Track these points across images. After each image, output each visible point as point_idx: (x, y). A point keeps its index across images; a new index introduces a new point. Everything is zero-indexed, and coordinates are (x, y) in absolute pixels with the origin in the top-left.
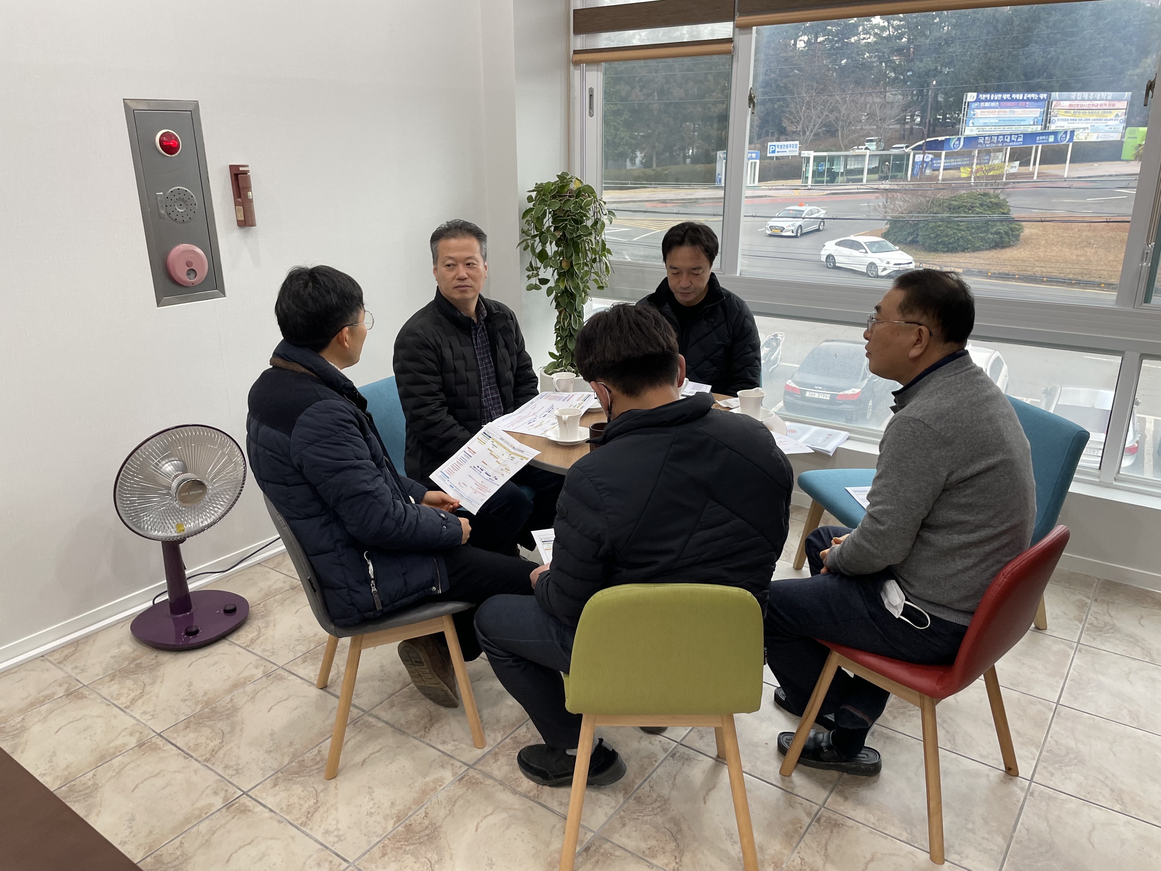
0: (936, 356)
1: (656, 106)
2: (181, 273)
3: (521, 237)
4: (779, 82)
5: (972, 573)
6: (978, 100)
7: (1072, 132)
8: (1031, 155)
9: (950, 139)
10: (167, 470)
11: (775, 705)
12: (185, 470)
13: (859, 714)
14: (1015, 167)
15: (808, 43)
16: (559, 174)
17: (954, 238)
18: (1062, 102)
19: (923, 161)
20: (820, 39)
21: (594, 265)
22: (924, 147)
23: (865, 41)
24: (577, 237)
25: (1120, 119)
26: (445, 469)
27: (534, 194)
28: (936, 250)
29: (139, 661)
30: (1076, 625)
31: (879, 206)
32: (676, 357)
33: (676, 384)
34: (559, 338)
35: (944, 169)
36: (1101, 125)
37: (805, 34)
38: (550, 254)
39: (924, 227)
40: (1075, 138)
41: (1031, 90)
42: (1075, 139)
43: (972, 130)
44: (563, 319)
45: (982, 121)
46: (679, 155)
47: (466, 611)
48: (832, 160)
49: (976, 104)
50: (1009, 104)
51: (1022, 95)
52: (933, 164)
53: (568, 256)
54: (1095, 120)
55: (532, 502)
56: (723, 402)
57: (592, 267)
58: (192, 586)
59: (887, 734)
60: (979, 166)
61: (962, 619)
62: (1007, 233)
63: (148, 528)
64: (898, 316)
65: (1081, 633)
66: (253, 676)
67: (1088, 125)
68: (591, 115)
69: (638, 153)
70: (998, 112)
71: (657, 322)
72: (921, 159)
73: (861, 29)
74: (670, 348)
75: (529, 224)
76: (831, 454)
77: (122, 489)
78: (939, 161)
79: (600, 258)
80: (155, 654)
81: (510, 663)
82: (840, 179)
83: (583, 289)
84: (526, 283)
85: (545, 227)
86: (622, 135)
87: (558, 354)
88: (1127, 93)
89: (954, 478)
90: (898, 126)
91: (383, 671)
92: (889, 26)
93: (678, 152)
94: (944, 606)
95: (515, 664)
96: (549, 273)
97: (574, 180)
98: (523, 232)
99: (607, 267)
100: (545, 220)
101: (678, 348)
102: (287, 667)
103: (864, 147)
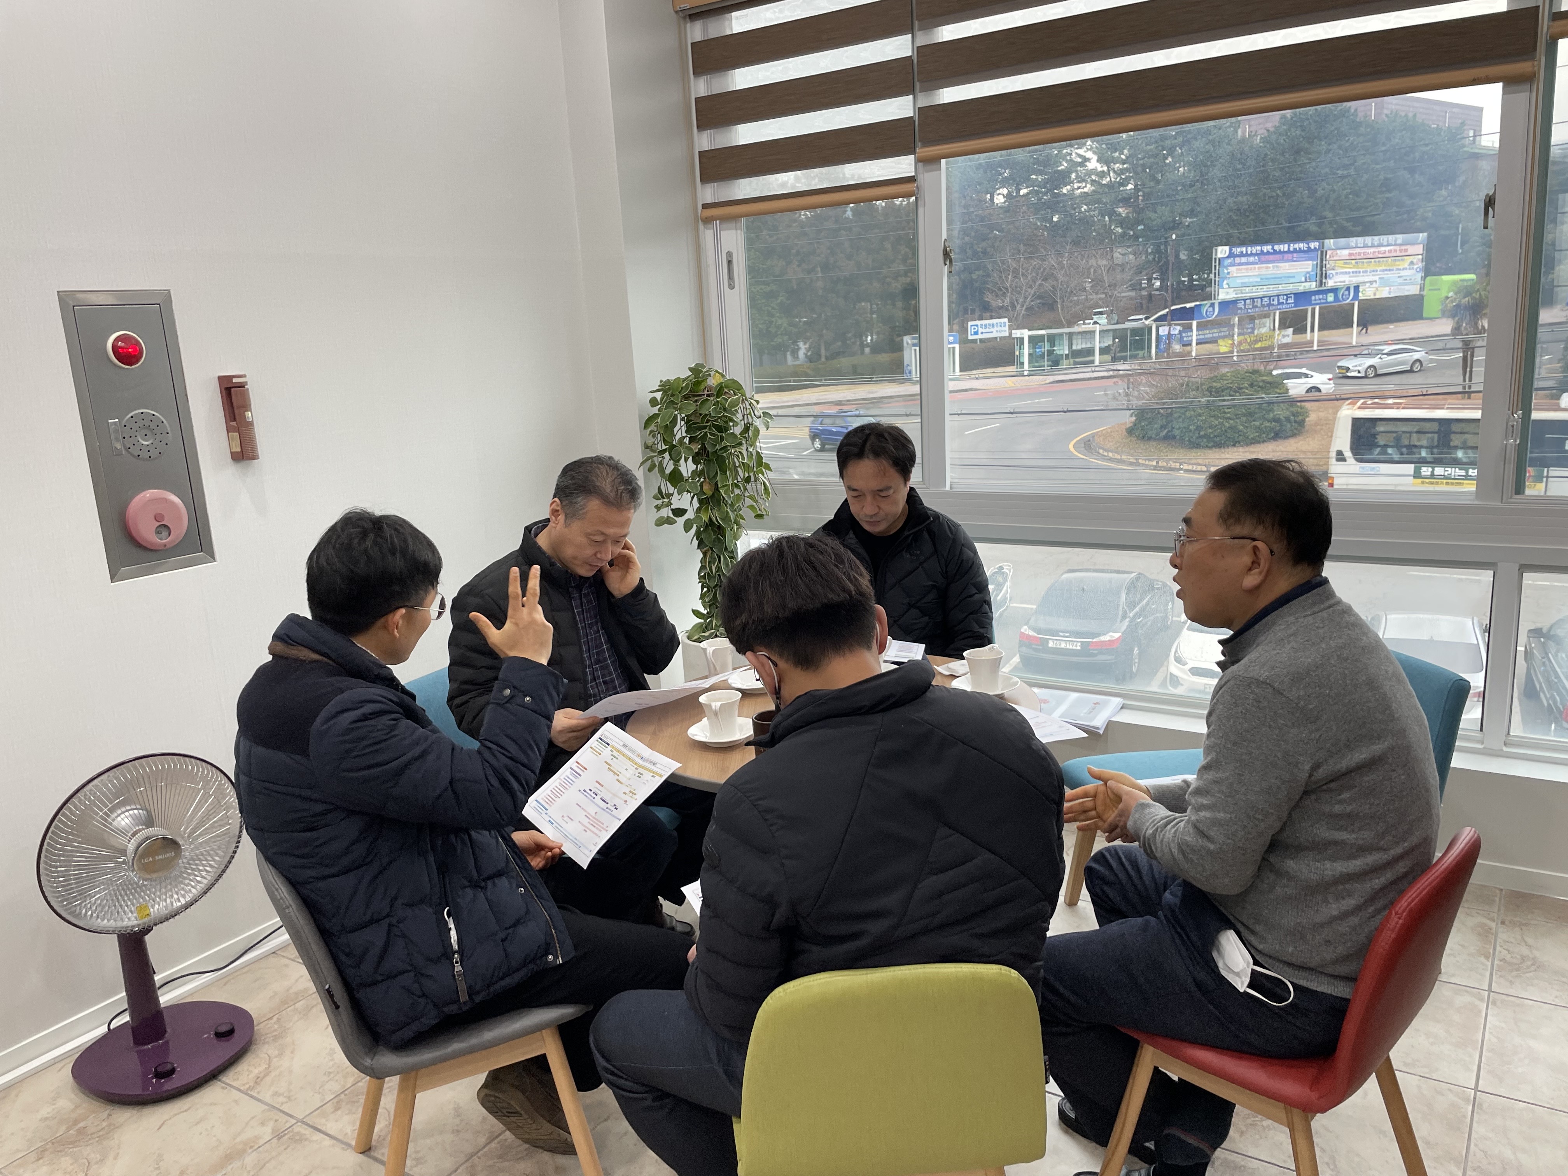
0: (1283, 585)
1: (820, 284)
2: (147, 531)
3: (643, 453)
4: (975, 247)
5: (1354, 920)
6: (1231, 255)
7: (1357, 288)
8: (1306, 320)
9: (1200, 305)
10: (123, 823)
11: (1060, 1125)
12: (149, 822)
13: (1192, 1141)
14: (1288, 336)
15: (1009, 196)
16: (693, 366)
17: (1221, 428)
18: (1339, 251)
19: (1169, 335)
20: (1023, 191)
21: (748, 486)
22: (1169, 317)
23: (1079, 191)
24: (721, 449)
25: (1415, 267)
26: (542, 796)
27: (658, 396)
28: (1197, 446)
29: (82, 1125)
30: (1482, 964)
31: (1120, 394)
32: (871, 607)
33: (875, 647)
34: (705, 589)
35: (1197, 344)
36: (1392, 276)
37: (1003, 187)
38: (685, 474)
39: (1180, 417)
40: (1360, 294)
41: (1298, 239)
42: (1361, 296)
43: (1228, 293)
44: (709, 562)
45: (1239, 281)
46: (854, 343)
47: (577, 1018)
48: (1052, 339)
49: (1230, 260)
50: (1271, 257)
51: (1286, 246)
52: (1182, 337)
53: (711, 476)
54: (1383, 271)
55: (675, 833)
56: (943, 667)
57: (746, 489)
58: (165, 998)
59: (1234, 1161)
60: (1242, 337)
61: (1341, 988)
62: (1288, 420)
63: (92, 915)
64: (1220, 530)
65: (1491, 974)
66: (257, 1138)
67: (1376, 278)
68: (731, 287)
69: (801, 344)
70: (1259, 268)
71: (840, 559)
72: (1166, 332)
73: (1073, 176)
74: (862, 594)
75: (654, 436)
76: (1101, 732)
77: (50, 859)
78: (1189, 334)
79: (755, 476)
80: (108, 1112)
81: (649, 1102)
82: (1065, 363)
83: (735, 519)
84: (655, 515)
85: (677, 438)
86: (780, 322)
87: (705, 612)
88: (1421, 235)
89: (1321, 773)
90: (1133, 294)
91: (458, 1116)
92: (1109, 171)
93: (853, 340)
94: (1311, 969)
95: (656, 1104)
96: (685, 501)
97: (712, 373)
98: (646, 447)
99: (766, 488)
100: (676, 430)
101: (872, 594)
102: (308, 1120)
103: (1092, 321)
